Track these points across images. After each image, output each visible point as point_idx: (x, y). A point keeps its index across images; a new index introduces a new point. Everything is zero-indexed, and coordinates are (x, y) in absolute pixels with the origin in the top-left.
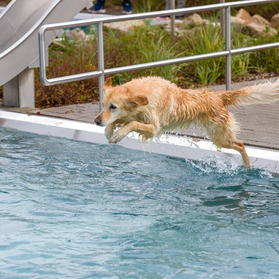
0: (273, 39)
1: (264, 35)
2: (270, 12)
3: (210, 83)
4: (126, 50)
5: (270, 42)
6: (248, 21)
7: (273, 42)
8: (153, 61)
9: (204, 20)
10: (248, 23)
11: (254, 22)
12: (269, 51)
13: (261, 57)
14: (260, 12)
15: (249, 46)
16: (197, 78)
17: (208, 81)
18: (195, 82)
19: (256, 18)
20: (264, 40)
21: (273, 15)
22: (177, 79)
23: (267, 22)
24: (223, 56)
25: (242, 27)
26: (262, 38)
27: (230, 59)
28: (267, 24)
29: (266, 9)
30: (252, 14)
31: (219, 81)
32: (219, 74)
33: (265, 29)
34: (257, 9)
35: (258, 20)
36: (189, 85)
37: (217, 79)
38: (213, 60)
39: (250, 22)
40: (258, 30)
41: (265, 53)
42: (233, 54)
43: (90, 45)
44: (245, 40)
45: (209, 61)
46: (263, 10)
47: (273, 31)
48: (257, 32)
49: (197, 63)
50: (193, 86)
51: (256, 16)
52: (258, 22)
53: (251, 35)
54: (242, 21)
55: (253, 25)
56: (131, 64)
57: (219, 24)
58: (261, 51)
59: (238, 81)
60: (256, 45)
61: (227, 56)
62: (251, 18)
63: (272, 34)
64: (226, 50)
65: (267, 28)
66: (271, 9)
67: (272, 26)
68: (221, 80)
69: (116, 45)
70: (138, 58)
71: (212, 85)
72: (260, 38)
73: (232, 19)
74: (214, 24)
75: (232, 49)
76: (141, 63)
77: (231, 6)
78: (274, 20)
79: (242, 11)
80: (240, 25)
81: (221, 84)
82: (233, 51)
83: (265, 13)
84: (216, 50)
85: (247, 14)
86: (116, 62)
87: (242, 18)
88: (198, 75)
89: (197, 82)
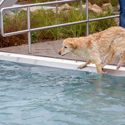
0: (106, 15)
10: (91, 8)
11: (93, 7)
32: (82, 32)
35: (95, 7)
40: (96, 11)
48: (96, 12)
51: (94, 5)
54: (89, 7)
55: (93, 9)
71: (78, 37)
78: (103, 7)
83: (98, 3)
85: (90, 4)
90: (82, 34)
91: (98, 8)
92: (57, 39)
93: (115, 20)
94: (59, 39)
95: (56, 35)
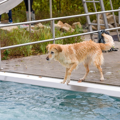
0: (73, 33)
1: (69, 32)
2: (71, 22)
3: (47, 53)
4: (10, 39)
5: (72, 35)
6: (62, 26)
7: (73, 35)
8: (22, 43)
9: (43, 26)
11: (65, 26)
12: (71, 38)
13: (68, 41)
14: (67, 22)
15: (63, 36)
17: (46, 52)
18: (40, 52)
19: (65, 25)
20: (69, 34)
21: (73, 23)
22: (32, 51)
23: (70, 26)
24: (51, 41)
25: (60, 28)
26: (68, 33)
28: (70, 27)
29: (70, 20)
30: (64, 23)
33: (69, 29)
34: (66, 20)
35: (66, 25)
36: (37, 54)
38: (47, 42)
39: (63, 26)
40: (67, 30)
41: (69, 40)
42: (56, 40)
44: (61, 34)
46: (69, 21)
47: (73, 30)
50: (39, 54)
51: (66, 24)
52: (67, 26)
53: (63, 32)
54: (60, 26)
55: (64, 28)
56: (12, 45)
57: (50, 27)
58: (68, 38)
60: (66, 36)
61: (53, 41)
62: (63, 25)
63: (72, 31)
64: (53, 38)
65: (70, 29)
66: (72, 20)
67: (72, 28)
69: (6, 37)
70: (15, 42)
72: (67, 33)
73: (55, 25)
74: (48, 27)
76: (17, 44)
77: (54, 19)
78: (73, 25)
79: (59, 22)
80: (59, 27)
82: (56, 39)
83: (69, 22)
84: (48, 39)
85: (62, 23)
86: (6, 44)
87: (60, 24)
88: (41, 49)
91: (69, 26)
92: (27, 56)
93: (81, 38)
94: (29, 56)
95: (27, 52)
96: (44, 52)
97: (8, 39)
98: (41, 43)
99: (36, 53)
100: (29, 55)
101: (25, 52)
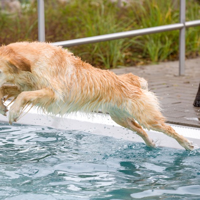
4: (67, 23)
8: (99, 34)
16: (146, 54)
17: (159, 58)
18: (144, 58)
22: (124, 55)
24: (175, 29)
27: (183, 32)
31: (171, 57)
32: (172, 51)
36: (138, 62)
37: (168, 56)
42: (187, 28)
43: (26, 17)
45: (160, 35)
49: (148, 37)
50: (142, 62)
56: (73, 37)
59: (193, 58)
61: (180, 29)
64: (179, 22)
68: (174, 56)
69: (56, 17)
70: (81, 31)
71: (163, 61)
75: (187, 21)
76: (84, 37)
81: (173, 60)
82: (188, 24)
84: (168, 22)
86: (55, 37)
88: (147, 50)
89: (147, 58)
90: (172, 54)
92: (111, 67)
94: (116, 67)
95: (110, 57)
96: (156, 58)
97: (61, 23)
98: (149, 33)
99: (135, 59)
100: (117, 65)
101: (105, 57)
